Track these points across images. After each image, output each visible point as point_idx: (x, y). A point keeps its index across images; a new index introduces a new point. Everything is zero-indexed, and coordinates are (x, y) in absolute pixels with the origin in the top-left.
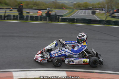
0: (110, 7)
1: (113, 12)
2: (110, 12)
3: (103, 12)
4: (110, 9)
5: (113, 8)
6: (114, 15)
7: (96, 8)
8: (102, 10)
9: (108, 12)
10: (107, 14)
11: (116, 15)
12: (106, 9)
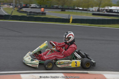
0: (18, 2)
1: (21, 7)
2: (18, 7)
3: (11, 7)
4: (18, 4)
5: (21, 3)
6: (21, 10)
7: (4, 3)
8: (10, 5)
9: (16, 7)
10: (15, 8)
11: (24, 9)
12: (14, 4)
